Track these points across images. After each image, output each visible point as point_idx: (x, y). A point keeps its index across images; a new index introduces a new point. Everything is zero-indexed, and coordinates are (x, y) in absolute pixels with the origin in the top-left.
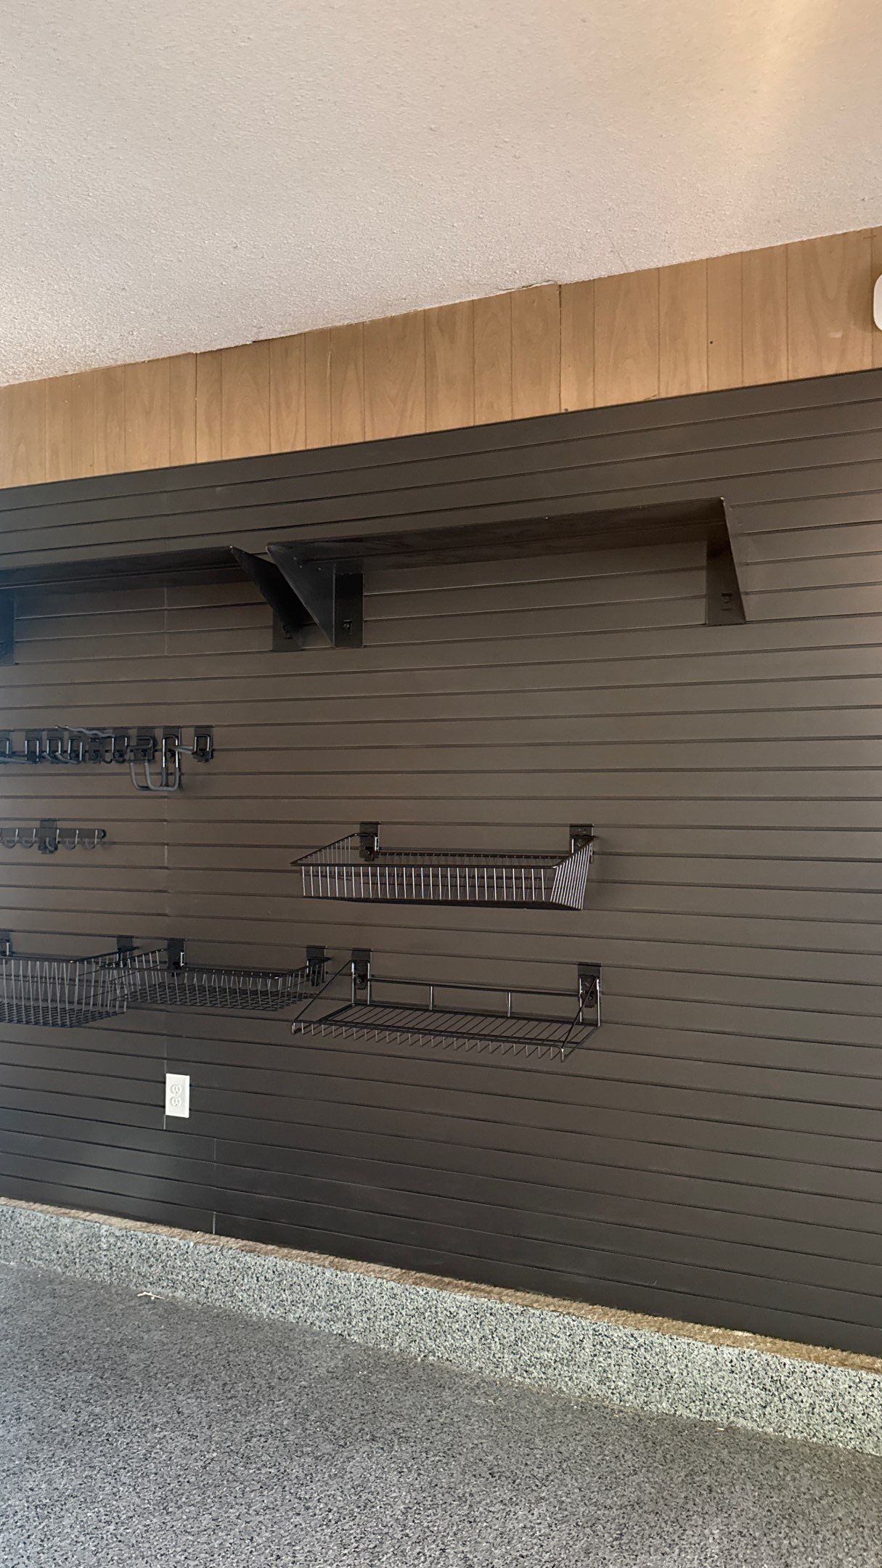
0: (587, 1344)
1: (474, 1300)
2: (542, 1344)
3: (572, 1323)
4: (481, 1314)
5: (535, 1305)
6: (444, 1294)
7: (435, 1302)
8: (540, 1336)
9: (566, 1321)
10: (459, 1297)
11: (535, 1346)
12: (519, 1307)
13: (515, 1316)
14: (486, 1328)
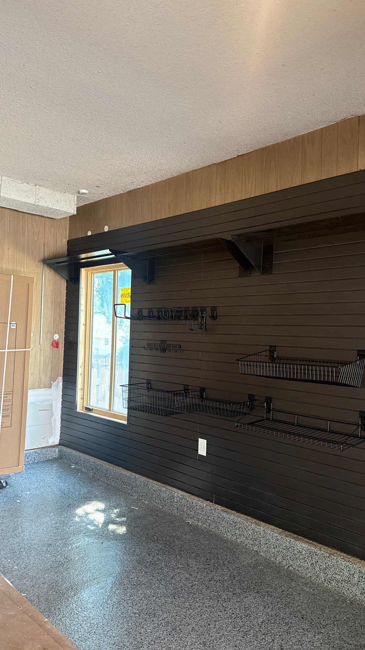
0: (356, 576)
1: (309, 547)
2: (336, 572)
3: (350, 565)
4: (312, 554)
5: (335, 555)
6: (297, 542)
7: (293, 545)
8: (336, 568)
9: (347, 564)
10: (303, 545)
11: (334, 572)
12: (327, 554)
13: (326, 558)
14: (313, 560)
